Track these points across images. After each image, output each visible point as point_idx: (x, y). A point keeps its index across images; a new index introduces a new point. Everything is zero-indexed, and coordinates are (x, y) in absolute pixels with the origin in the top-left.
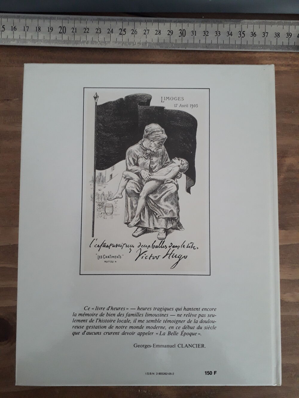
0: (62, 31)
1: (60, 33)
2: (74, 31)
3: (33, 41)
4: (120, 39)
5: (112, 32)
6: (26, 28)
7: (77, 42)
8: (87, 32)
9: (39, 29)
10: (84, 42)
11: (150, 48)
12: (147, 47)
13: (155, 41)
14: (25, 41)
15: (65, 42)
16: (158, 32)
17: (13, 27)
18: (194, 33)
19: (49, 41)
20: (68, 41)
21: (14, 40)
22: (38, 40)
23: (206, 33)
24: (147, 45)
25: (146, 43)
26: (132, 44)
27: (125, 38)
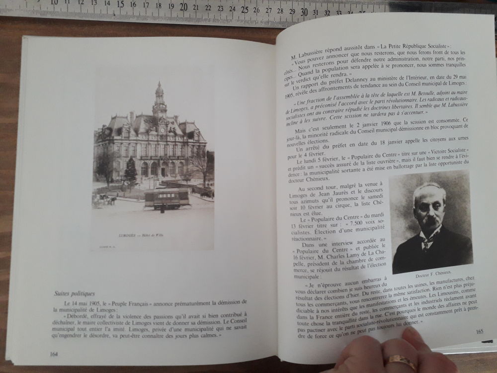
0: (183, 8)
1: (181, 10)
2: (196, 8)
3: (155, 18)
4: (242, 16)
5: (235, 10)
6: (146, 5)
7: (199, 20)
8: (209, 10)
9: (160, 5)
10: (206, 20)
11: (272, 27)
12: (269, 26)
13: (278, 20)
14: (146, 18)
15: (186, 19)
16: (280, 11)
17: (133, 3)
18: (316, 12)
19: (171, 19)
20: (190, 19)
21: (133, 16)
22: (159, 17)
23: (328, 13)
24: (270, 24)
25: (268, 22)
26: (254, 23)
27: (248, 17)
